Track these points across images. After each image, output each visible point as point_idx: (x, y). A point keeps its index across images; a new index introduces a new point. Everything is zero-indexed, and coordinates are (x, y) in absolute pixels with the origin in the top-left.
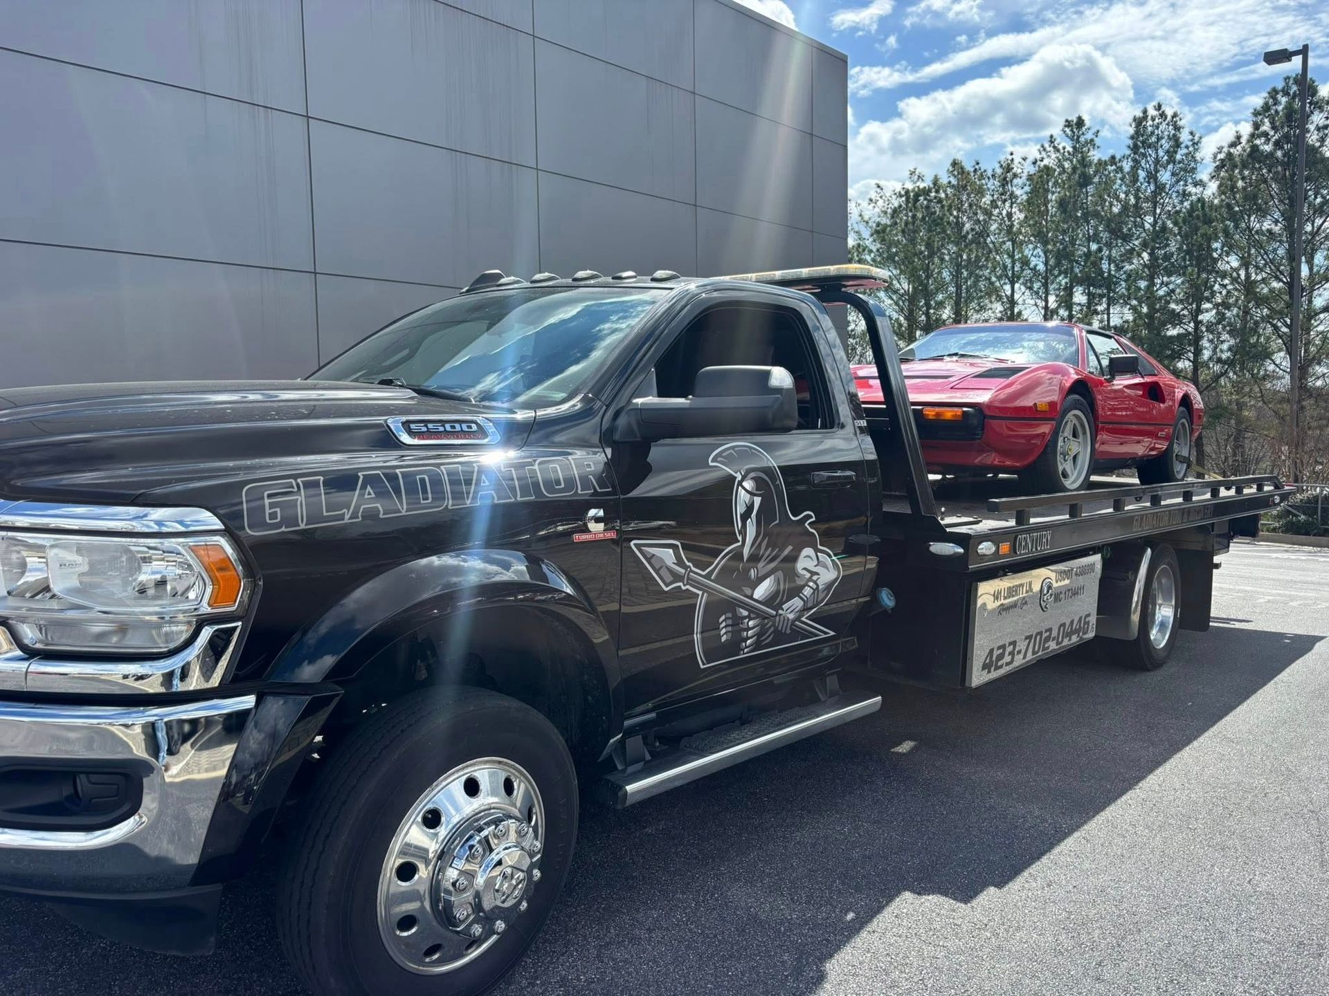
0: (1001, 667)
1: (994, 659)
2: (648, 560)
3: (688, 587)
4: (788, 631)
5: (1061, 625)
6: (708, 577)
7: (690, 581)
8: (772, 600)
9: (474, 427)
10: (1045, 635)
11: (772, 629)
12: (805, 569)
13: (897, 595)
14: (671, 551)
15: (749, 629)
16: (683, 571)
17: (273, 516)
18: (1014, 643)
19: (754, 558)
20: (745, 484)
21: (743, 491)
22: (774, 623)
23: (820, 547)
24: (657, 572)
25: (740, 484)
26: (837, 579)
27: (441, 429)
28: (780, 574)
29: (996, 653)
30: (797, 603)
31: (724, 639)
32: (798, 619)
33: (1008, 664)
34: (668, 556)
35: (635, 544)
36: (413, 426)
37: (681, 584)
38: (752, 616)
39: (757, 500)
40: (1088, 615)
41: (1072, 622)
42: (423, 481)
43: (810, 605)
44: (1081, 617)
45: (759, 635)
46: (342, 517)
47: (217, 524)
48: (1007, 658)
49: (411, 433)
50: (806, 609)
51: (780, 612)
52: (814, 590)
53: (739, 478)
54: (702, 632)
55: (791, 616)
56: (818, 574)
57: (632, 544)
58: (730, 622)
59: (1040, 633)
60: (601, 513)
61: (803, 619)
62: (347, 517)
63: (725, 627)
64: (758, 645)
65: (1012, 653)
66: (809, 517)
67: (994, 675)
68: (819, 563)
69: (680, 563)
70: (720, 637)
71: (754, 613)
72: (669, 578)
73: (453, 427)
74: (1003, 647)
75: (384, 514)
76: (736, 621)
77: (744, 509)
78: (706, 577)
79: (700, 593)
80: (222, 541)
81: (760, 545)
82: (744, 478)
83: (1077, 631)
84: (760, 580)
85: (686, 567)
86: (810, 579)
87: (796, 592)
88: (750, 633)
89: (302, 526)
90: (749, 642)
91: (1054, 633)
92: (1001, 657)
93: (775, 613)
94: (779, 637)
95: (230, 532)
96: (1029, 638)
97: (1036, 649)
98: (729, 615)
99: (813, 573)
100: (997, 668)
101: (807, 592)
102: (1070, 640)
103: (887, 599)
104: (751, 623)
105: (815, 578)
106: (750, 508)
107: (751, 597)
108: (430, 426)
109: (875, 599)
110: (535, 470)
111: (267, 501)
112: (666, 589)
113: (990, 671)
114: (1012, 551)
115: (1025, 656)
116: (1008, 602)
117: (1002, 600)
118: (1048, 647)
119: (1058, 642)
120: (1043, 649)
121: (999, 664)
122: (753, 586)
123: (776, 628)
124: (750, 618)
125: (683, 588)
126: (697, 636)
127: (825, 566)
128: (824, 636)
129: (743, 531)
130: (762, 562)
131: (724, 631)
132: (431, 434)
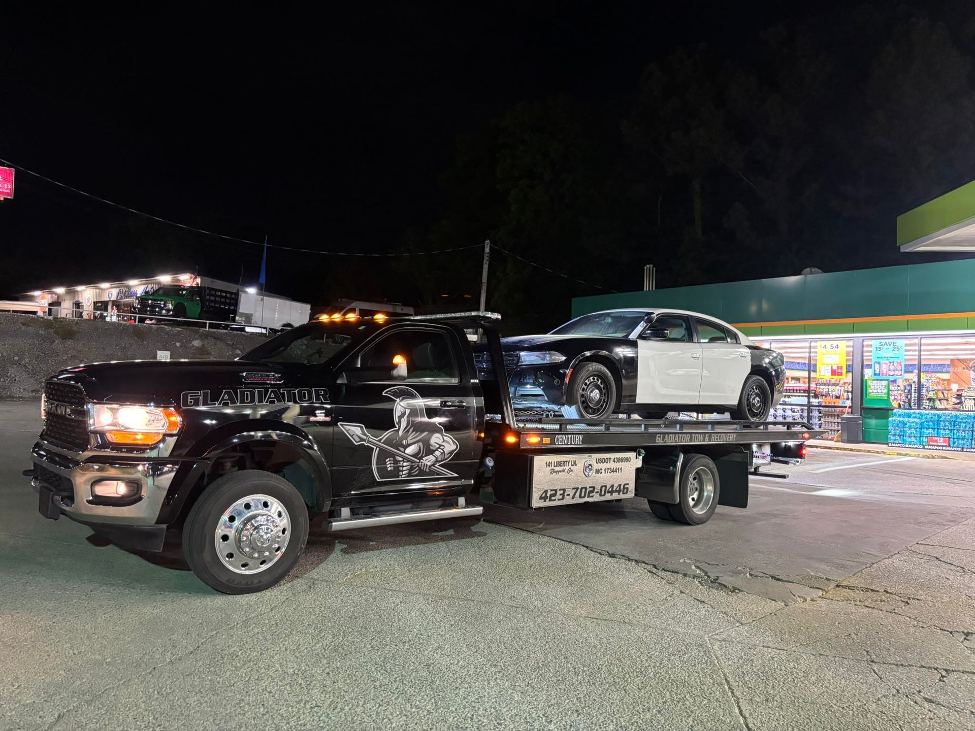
0: (555, 500)
1: (548, 495)
2: (347, 431)
3: (368, 444)
4: (428, 470)
6: (379, 441)
7: (369, 442)
10: (589, 489)
11: (418, 468)
12: (436, 443)
13: (495, 461)
14: (359, 428)
15: (403, 466)
16: (365, 437)
18: (564, 490)
19: (406, 436)
20: (401, 404)
21: (400, 407)
22: (418, 466)
23: (444, 434)
24: (352, 436)
25: (399, 403)
26: (455, 450)
27: (261, 377)
30: (431, 458)
32: (433, 465)
33: (559, 500)
34: (357, 430)
37: (364, 443)
39: (408, 411)
40: (628, 484)
41: (612, 486)
42: (247, 394)
43: (440, 459)
45: (410, 470)
48: (558, 496)
49: (248, 378)
50: (437, 461)
51: (422, 461)
52: (442, 453)
54: (377, 465)
55: (429, 464)
56: (444, 446)
57: (339, 424)
58: (392, 462)
59: (585, 488)
60: (323, 411)
61: (436, 466)
62: (217, 405)
63: (390, 464)
64: (410, 475)
66: (438, 420)
67: (548, 504)
69: (364, 434)
70: (387, 468)
71: (405, 459)
72: (358, 439)
74: (556, 491)
75: (231, 404)
76: (396, 462)
77: (400, 414)
78: (377, 441)
79: (375, 447)
80: (174, 410)
81: (409, 430)
82: (401, 401)
84: (409, 445)
85: (367, 436)
86: (439, 448)
87: (430, 452)
88: (404, 468)
90: (404, 473)
92: (555, 495)
93: (418, 461)
94: (422, 472)
95: (176, 407)
96: (577, 489)
98: (392, 459)
99: (441, 445)
100: (550, 500)
101: (437, 453)
103: (490, 462)
104: (405, 464)
105: (442, 447)
106: (403, 415)
107: (404, 452)
110: (295, 392)
112: (356, 444)
113: (545, 501)
114: (552, 442)
115: (573, 498)
116: (557, 469)
117: (553, 467)
118: (593, 496)
119: (601, 495)
120: (589, 496)
121: (553, 498)
122: (406, 447)
123: (420, 469)
124: (404, 462)
125: (366, 444)
126: (374, 467)
127: (448, 442)
128: (451, 476)
129: (399, 424)
130: (410, 438)
131: (389, 466)
132: (256, 378)
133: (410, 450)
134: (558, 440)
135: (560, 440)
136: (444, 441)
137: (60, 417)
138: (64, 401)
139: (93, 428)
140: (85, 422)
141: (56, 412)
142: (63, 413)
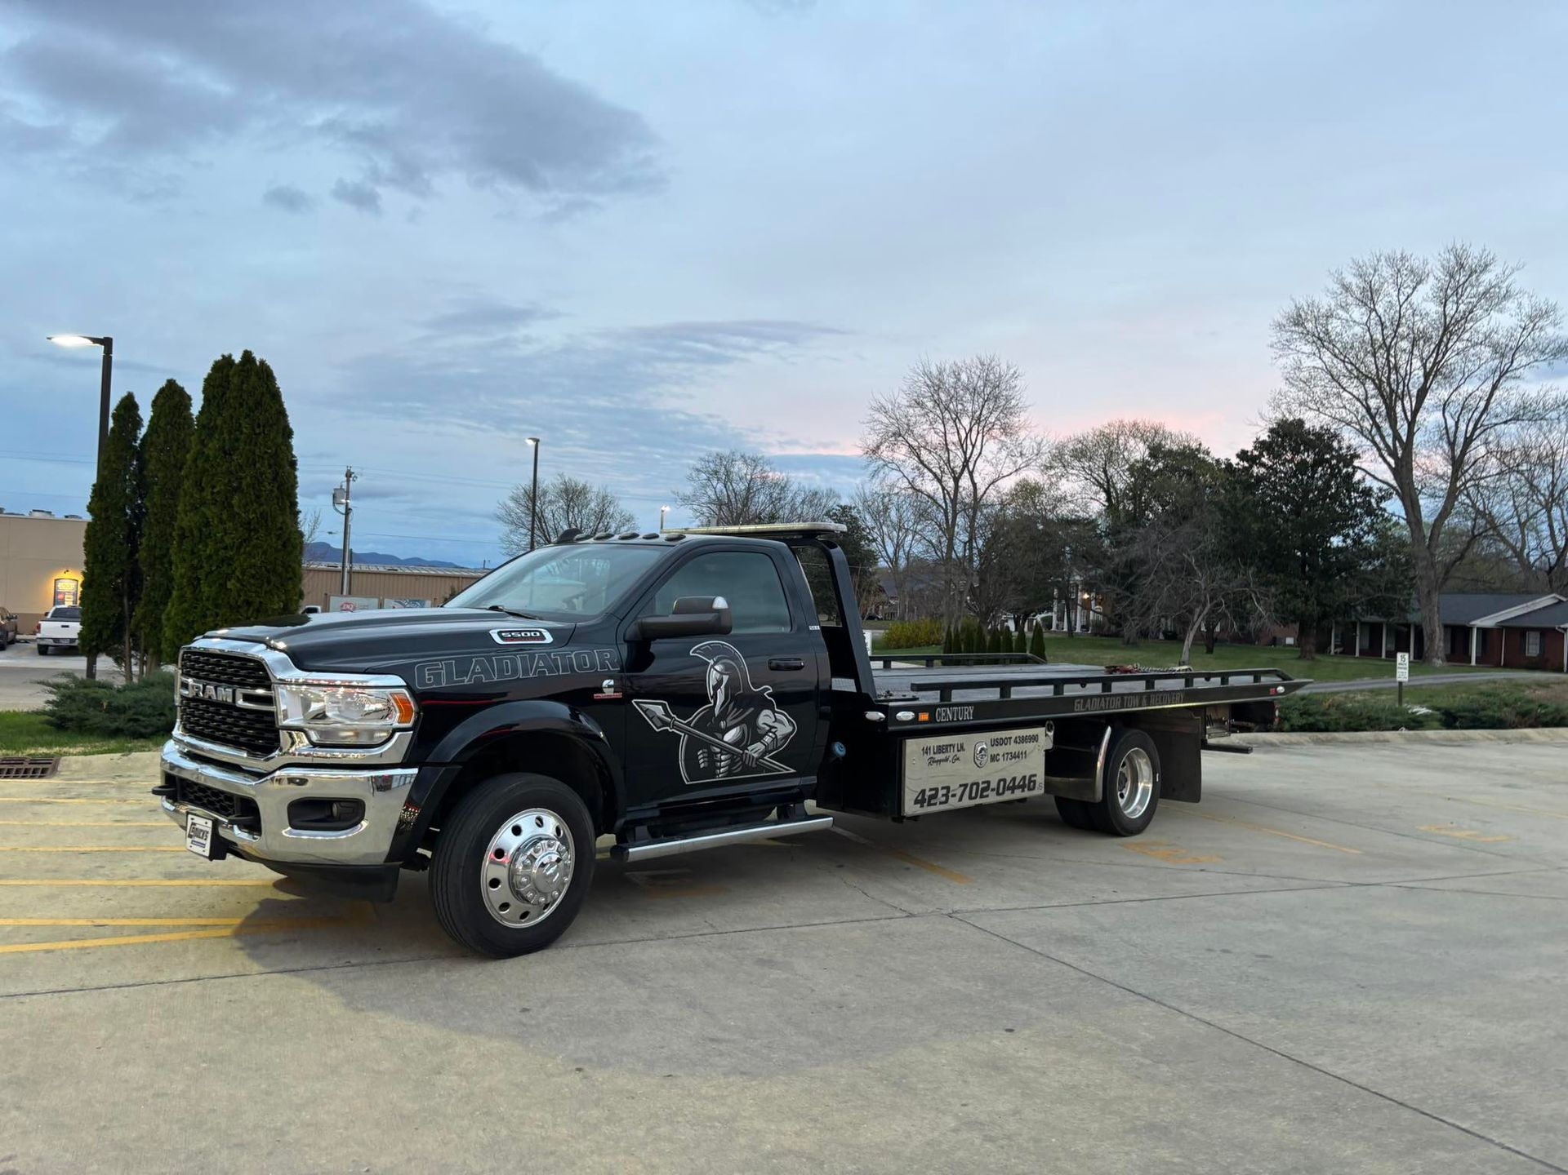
0: (935, 804)
1: (926, 797)
2: (645, 712)
3: (674, 730)
4: (754, 765)
5: (1000, 781)
6: (688, 724)
7: (675, 727)
8: (740, 744)
9: (538, 634)
10: (981, 786)
11: (741, 763)
12: (765, 724)
13: (847, 748)
14: (660, 707)
15: (721, 761)
16: (670, 720)
17: (429, 680)
18: (948, 789)
19: (724, 715)
20: (716, 667)
21: (715, 672)
22: (741, 759)
23: (777, 710)
24: (651, 719)
25: (713, 667)
26: (792, 733)
27: (519, 635)
28: (744, 726)
29: (928, 793)
30: (759, 747)
31: (702, 766)
32: (762, 756)
35: (635, 702)
36: (504, 634)
37: (668, 728)
38: (724, 752)
39: (726, 678)
40: (1035, 775)
41: (1014, 779)
42: (507, 663)
43: (771, 748)
44: (1024, 778)
45: (730, 766)
46: (463, 681)
47: (405, 684)
48: (940, 798)
49: (502, 638)
50: (767, 751)
51: (746, 751)
52: (773, 739)
54: (685, 760)
55: (756, 755)
56: (776, 728)
58: (706, 755)
59: (977, 784)
60: (612, 683)
61: (766, 758)
63: (703, 758)
64: (729, 773)
65: (946, 795)
66: (768, 690)
67: (927, 809)
68: (776, 720)
69: (667, 714)
70: (699, 765)
71: (724, 750)
72: (659, 724)
73: (526, 634)
74: (936, 790)
75: (485, 680)
76: (711, 757)
77: (715, 683)
78: (686, 724)
79: (683, 734)
80: (404, 691)
81: (728, 706)
82: (715, 663)
83: (1022, 787)
85: (671, 718)
86: (770, 731)
88: (723, 764)
89: (444, 685)
90: (722, 770)
91: (993, 785)
92: (935, 796)
93: (742, 752)
94: (746, 769)
95: (408, 687)
96: (965, 786)
97: (973, 795)
98: (706, 750)
99: (772, 727)
100: (930, 804)
101: (767, 739)
102: (1013, 792)
103: (839, 750)
104: (723, 757)
105: (773, 730)
106: (720, 682)
107: (722, 740)
108: (513, 634)
109: (829, 751)
110: (573, 658)
111: (427, 673)
112: (657, 730)
113: (922, 806)
114: (932, 719)
115: (960, 800)
116: (938, 757)
117: (932, 755)
118: (987, 796)
119: (998, 794)
120: (982, 797)
121: (932, 802)
122: (723, 733)
124: (722, 754)
125: (671, 730)
126: (681, 764)
127: (781, 722)
128: (785, 772)
129: (715, 696)
130: (729, 718)
131: (701, 761)
132: (512, 638)
133: (730, 736)
134: (940, 714)
135: (943, 714)
137: (223, 705)
138: (230, 682)
139: (287, 722)
140: (272, 714)
141: (214, 698)
142: (230, 700)
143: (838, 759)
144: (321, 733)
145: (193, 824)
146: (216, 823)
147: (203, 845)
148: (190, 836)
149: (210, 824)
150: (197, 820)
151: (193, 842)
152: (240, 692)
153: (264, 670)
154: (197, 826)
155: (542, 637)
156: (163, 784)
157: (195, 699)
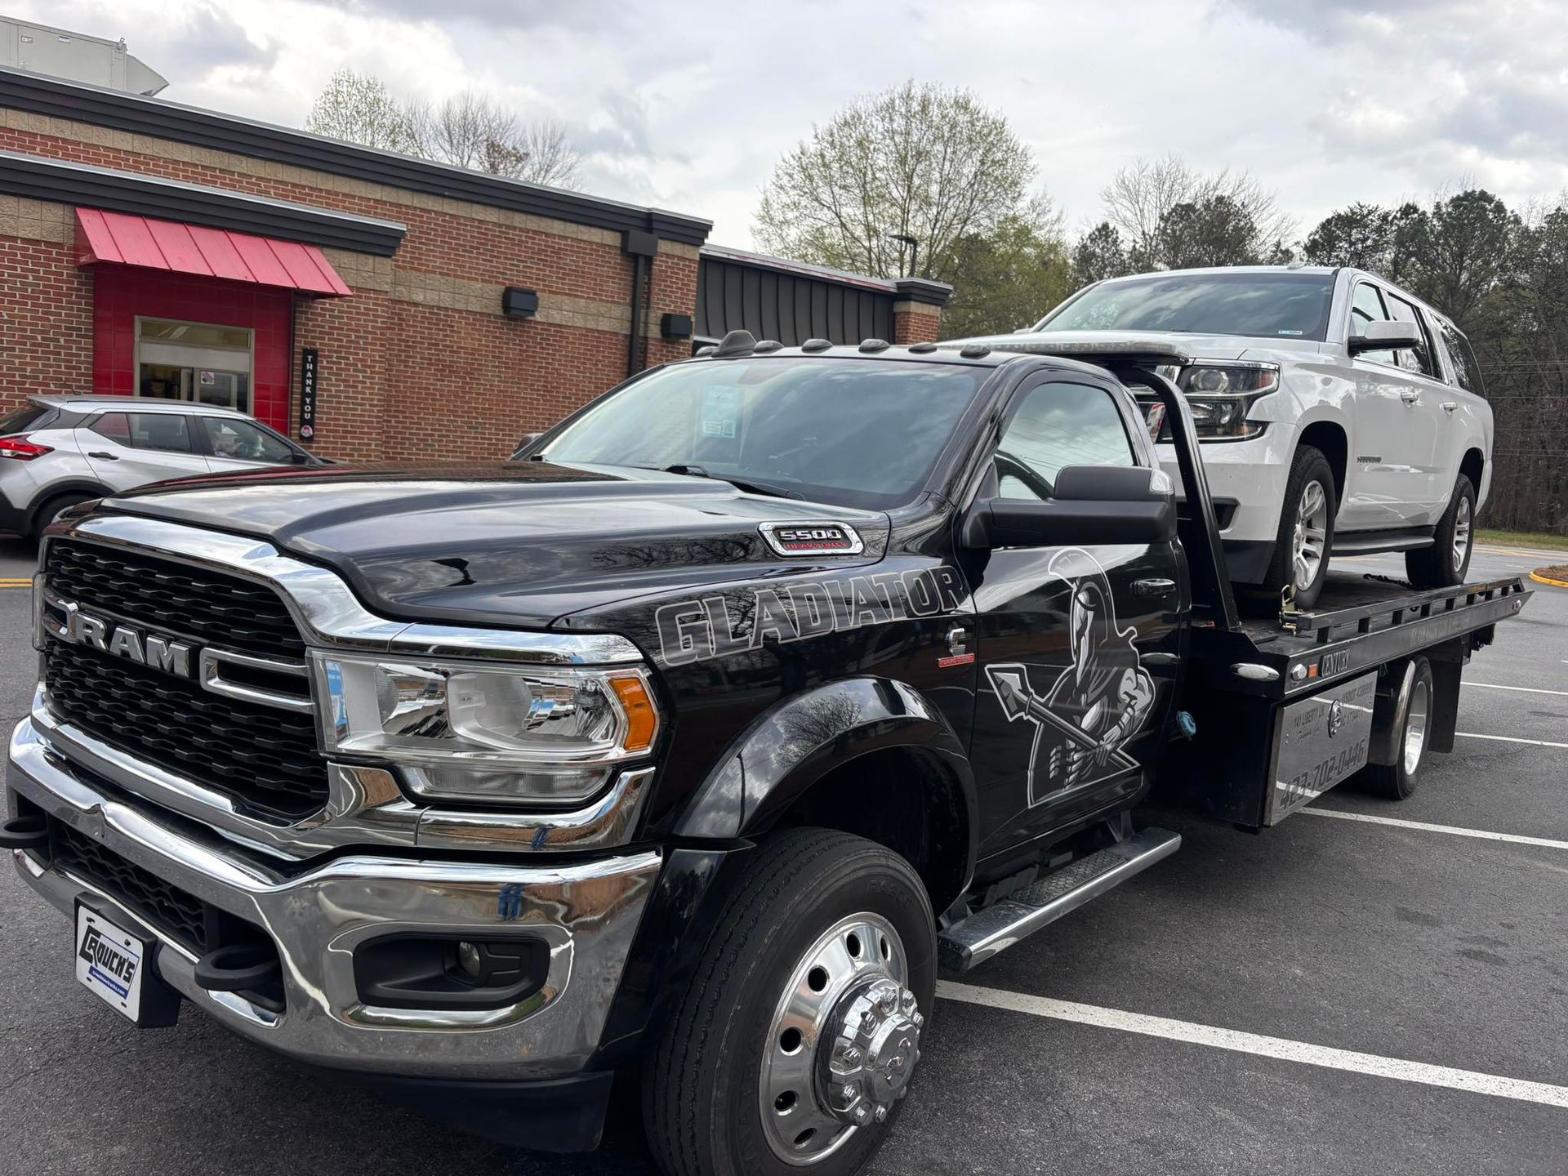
0: (1295, 801)
1: (1290, 793)
2: (999, 687)
3: (1029, 717)
4: (1104, 764)
5: (1342, 753)
6: (1045, 705)
7: (1033, 711)
8: (1097, 732)
9: (840, 534)
10: (1330, 764)
11: (1092, 762)
12: (1126, 693)
13: (1196, 719)
14: (1017, 675)
15: (1074, 763)
16: (1026, 698)
18: (1306, 775)
19: (1086, 682)
20: (1080, 596)
21: (1079, 605)
22: (1095, 754)
23: (1139, 667)
24: (1004, 700)
25: (1076, 596)
26: (1150, 704)
27: (809, 537)
28: (1105, 698)
29: (1294, 787)
30: (1115, 732)
31: (1051, 775)
32: (1114, 750)
34: (1013, 680)
35: (989, 669)
36: (783, 534)
37: (1023, 714)
38: (1079, 748)
39: (1090, 614)
40: (1363, 741)
41: (1351, 750)
42: (810, 599)
43: (1125, 734)
44: (1358, 743)
45: (1080, 769)
47: (636, 654)
49: (782, 541)
50: (1122, 739)
51: (1101, 742)
52: (1131, 717)
53: (1075, 590)
54: (1035, 767)
55: (1109, 747)
56: (1135, 698)
57: (986, 669)
58: (1059, 755)
59: (1326, 763)
60: (963, 632)
61: (1118, 750)
62: (751, 643)
63: (1055, 761)
64: (1077, 781)
65: (1305, 787)
66: (1132, 633)
67: (1288, 812)
68: (1137, 686)
69: (1024, 691)
70: (1049, 773)
71: (1082, 746)
72: (1014, 708)
73: (820, 534)
75: (782, 639)
76: (1066, 752)
77: (1079, 625)
78: (1043, 704)
79: (1038, 723)
80: (638, 672)
81: (1091, 667)
82: (1079, 590)
83: (1354, 760)
84: (1089, 707)
85: (1028, 694)
86: (1129, 705)
87: (1115, 719)
88: (1074, 767)
90: (1071, 777)
91: (1337, 762)
92: (1296, 790)
93: (1096, 743)
94: (1098, 771)
95: (647, 662)
97: (1324, 781)
98: (1059, 748)
99: (1133, 698)
100: (1291, 802)
101: (1125, 718)
102: (1347, 768)
103: (1187, 722)
104: (1076, 757)
105: (1132, 703)
106: (1084, 622)
107: (1079, 727)
108: (799, 533)
109: (1177, 724)
110: (901, 584)
114: (1319, 673)
115: (1313, 789)
116: (1305, 728)
117: (1301, 727)
119: (1338, 773)
121: (1293, 797)
122: (1083, 714)
123: (1095, 761)
124: (1076, 751)
125: (1025, 718)
126: (1030, 774)
127: (1142, 689)
128: (1131, 768)
129: (1078, 651)
130: (1092, 687)
131: (1053, 766)
132: (800, 542)
133: (1088, 721)
134: (1325, 666)
135: (1328, 664)
136: (1139, 686)
137: (165, 677)
138: (178, 625)
139: (347, 745)
140: (308, 723)
141: (137, 655)
142: (182, 670)
143: (1186, 739)
144: (433, 772)
145: (90, 930)
146: (152, 949)
147: (125, 993)
148: (88, 958)
149: (137, 948)
150: (100, 924)
151: (92, 970)
152: (211, 654)
153: (282, 610)
154: (102, 940)
155: (846, 540)
156: (15, 817)
157: (86, 648)
